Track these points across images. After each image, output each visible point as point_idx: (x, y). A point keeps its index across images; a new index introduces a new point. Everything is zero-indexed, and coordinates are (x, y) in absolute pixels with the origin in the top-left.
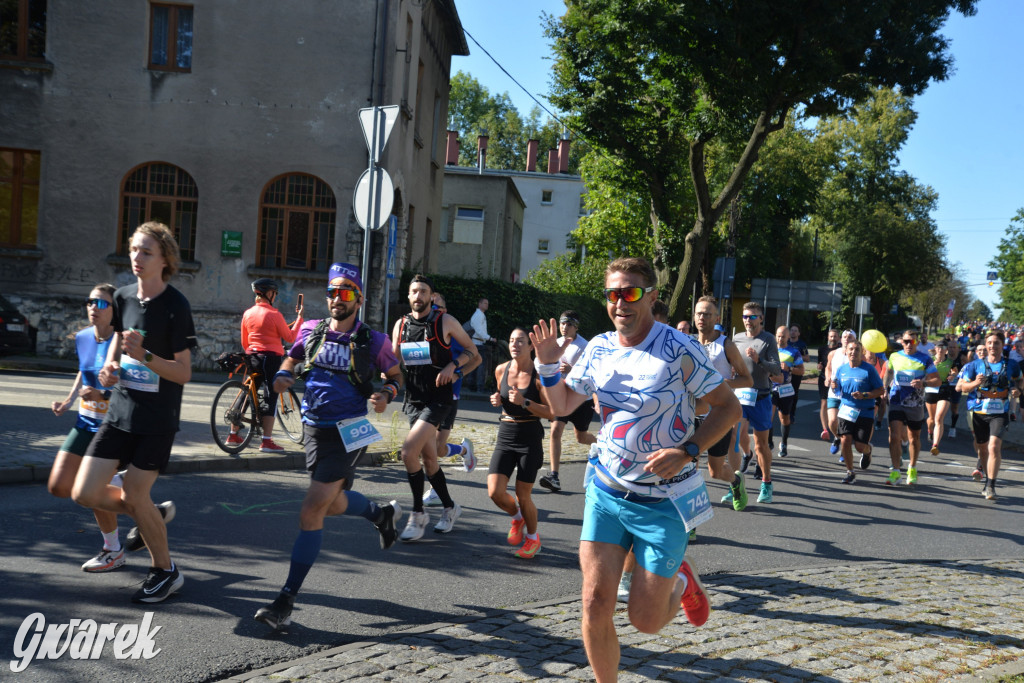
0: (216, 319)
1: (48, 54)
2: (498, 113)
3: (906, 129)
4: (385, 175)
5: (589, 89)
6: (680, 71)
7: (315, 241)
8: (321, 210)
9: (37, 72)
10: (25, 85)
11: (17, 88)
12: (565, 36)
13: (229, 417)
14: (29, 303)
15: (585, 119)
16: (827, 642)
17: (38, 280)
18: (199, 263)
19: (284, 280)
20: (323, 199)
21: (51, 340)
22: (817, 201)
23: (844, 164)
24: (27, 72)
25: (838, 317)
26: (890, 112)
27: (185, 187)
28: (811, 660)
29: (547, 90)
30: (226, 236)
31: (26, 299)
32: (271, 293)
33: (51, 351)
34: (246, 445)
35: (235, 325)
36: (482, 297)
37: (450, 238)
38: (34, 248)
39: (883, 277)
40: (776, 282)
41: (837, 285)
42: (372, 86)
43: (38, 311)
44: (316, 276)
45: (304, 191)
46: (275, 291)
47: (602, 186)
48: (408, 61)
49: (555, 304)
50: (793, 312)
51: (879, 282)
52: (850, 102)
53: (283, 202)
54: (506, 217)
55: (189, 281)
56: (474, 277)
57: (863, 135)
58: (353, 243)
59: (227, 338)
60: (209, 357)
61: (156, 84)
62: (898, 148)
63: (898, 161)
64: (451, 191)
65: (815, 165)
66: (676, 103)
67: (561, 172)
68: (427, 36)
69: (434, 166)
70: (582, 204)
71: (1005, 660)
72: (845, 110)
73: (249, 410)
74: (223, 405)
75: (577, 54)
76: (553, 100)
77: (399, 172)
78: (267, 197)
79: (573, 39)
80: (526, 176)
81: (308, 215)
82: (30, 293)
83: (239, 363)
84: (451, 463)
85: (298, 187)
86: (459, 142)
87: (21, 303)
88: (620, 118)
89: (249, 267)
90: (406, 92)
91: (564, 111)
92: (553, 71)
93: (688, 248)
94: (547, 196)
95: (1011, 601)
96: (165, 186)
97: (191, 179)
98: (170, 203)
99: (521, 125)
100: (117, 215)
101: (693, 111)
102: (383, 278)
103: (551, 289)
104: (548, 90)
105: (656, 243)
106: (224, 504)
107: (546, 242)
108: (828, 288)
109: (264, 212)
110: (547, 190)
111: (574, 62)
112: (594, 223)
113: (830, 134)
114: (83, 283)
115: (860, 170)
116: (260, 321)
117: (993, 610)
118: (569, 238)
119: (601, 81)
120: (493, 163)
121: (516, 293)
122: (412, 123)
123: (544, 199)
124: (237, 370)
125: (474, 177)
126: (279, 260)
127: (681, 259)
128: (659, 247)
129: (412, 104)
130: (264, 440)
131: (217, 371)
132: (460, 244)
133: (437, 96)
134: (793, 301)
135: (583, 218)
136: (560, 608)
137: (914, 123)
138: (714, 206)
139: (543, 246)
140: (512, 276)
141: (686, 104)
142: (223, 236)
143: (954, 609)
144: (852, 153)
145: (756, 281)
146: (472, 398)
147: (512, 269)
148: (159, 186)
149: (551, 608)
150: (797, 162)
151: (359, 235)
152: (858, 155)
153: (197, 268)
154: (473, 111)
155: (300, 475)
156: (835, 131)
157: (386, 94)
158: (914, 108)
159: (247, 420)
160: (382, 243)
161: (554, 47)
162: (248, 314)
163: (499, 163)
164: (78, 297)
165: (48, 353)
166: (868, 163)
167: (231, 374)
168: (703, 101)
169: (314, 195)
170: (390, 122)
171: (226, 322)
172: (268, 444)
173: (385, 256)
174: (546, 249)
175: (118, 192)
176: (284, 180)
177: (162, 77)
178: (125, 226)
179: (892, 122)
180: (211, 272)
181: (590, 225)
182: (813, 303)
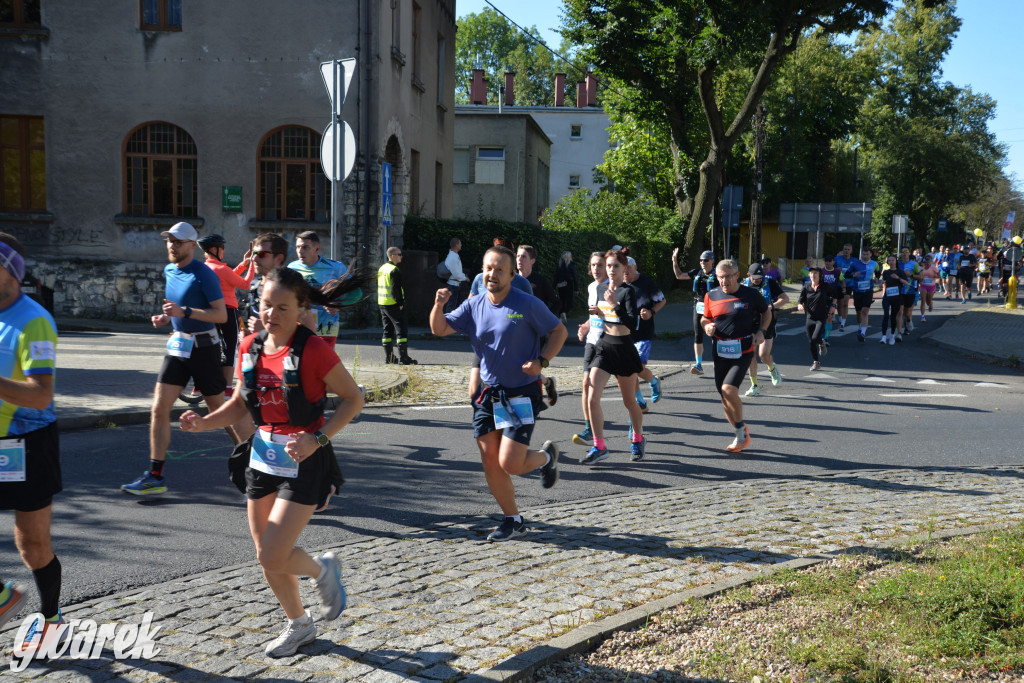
1: (43, 21)
2: (527, 48)
3: (951, 38)
5: (602, 21)
7: (313, 192)
9: (35, 38)
10: (23, 52)
11: (18, 55)
14: (43, 265)
15: (598, 51)
17: (51, 243)
18: (203, 220)
20: (318, 150)
21: (67, 300)
22: (856, 119)
23: (884, 79)
24: (25, 38)
25: (882, 238)
26: (931, 20)
27: (185, 145)
28: (630, 566)
29: (559, 24)
31: (40, 261)
33: (68, 311)
37: (472, 180)
38: (44, 212)
39: (922, 195)
40: (805, 206)
41: (866, 206)
42: (359, 34)
43: (53, 273)
45: (299, 144)
47: (627, 117)
48: (394, 7)
49: (559, 243)
51: (918, 199)
53: (279, 156)
54: (528, 156)
56: (477, 219)
57: (903, 47)
58: (349, 192)
61: (149, 44)
62: (942, 59)
63: (941, 72)
64: (464, 134)
65: (851, 82)
66: (679, 31)
67: (590, 105)
69: (441, 110)
76: (565, 33)
77: (393, 118)
78: (264, 151)
80: (553, 111)
81: (305, 167)
82: (44, 256)
84: (411, 403)
85: (293, 140)
87: (37, 266)
88: (635, 49)
89: (251, 221)
90: (397, 39)
91: (576, 45)
92: (564, 4)
93: (703, 177)
94: (576, 131)
96: (165, 145)
97: (190, 137)
98: (168, 165)
99: (552, 59)
100: (121, 176)
101: (699, 38)
102: (381, 225)
103: (568, 226)
104: (561, 24)
105: (675, 174)
107: (577, 177)
108: (860, 209)
109: (262, 166)
110: (576, 124)
112: (621, 155)
113: (864, 49)
114: (94, 244)
115: (903, 82)
118: (594, 172)
119: (612, 11)
120: (523, 98)
121: (517, 233)
122: (408, 69)
123: (573, 134)
125: (494, 116)
126: (279, 212)
128: (680, 177)
129: (406, 50)
132: (482, 185)
133: (440, 39)
134: (822, 225)
135: (609, 152)
137: (958, 30)
138: (727, 134)
139: (574, 182)
140: (540, 214)
141: (690, 29)
142: (224, 192)
144: (895, 67)
145: (784, 206)
147: (539, 207)
148: (159, 145)
150: (832, 80)
151: (354, 185)
153: (200, 224)
154: (500, 46)
157: (373, 42)
158: (955, 14)
160: (377, 191)
163: (529, 99)
164: (89, 257)
165: (65, 313)
166: (910, 76)
168: (711, 29)
169: (309, 147)
170: (349, 75)
172: (229, 393)
173: (380, 204)
174: (577, 184)
175: (120, 153)
176: (279, 134)
177: (155, 37)
178: (129, 186)
179: (933, 32)
180: (215, 227)
181: (617, 158)
182: (843, 225)
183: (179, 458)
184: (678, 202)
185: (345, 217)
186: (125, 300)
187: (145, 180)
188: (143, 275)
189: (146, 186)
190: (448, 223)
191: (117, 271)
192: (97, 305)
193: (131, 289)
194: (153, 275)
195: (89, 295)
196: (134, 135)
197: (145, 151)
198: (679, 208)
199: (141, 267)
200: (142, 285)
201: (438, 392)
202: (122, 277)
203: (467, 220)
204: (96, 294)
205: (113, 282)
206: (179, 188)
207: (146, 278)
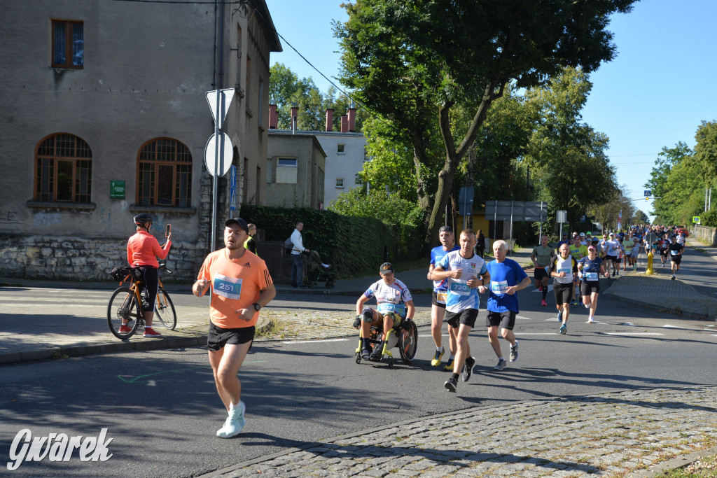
0: (108, 243)
2: (304, 91)
3: (586, 95)
4: (226, 137)
5: (367, 73)
6: (430, 59)
7: (178, 185)
8: (181, 163)
12: (349, 37)
13: (120, 313)
15: (365, 94)
16: (548, 453)
18: (95, 204)
19: (156, 214)
20: (183, 156)
22: (528, 145)
23: (545, 120)
26: (574, 83)
27: (83, 151)
30: (113, 184)
32: (148, 223)
34: (134, 333)
35: (122, 247)
36: (299, 221)
37: (274, 180)
39: (575, 196)
40: (502, 203)
41: (544, 203)
42: (214, 75)
44: (180, 210)
45: (169, 151)
46: (150, 221)
47: (378, 139)
48: (239, 57)
49: (350, 224)
50: (515, 223)
51: (572, 200)
52: (547, 77)
53: (154, 159)
54: (313, 163)
55: (88, 217)
56: (292, 207)
57: (556, 99)
58: (205, 186)
59: (117, 257)
60: (104, 271)
62: (581, 108)
63: (581, 117)
64: (274, 148)
65: (525, 121)
66: (427, 80)
67: (350, 131)
68: (252, 38)
69: (261, 130)
70: (366, 153)
71: (668, 458)
72: (544, 83)
73: (135, 308)
74: (116, 305)
75: (358, 48)
76: (342, 81)
77: (236, 135)
78: (142, 155)
79: (355, 38)
80: (326, 135)
81: (172, 167)
83: (126, 275)
84: (281, 339)
85: (164, 148)
86: (278, 112)
88: (390, 93)
89: (131, 205)
90: (239, 79)
91: (350, 88)
92: (341, 61)
93: (441, 181)
94: (341, 149)
95: (671, 417)
96: (68, 151)
97: (87, 144)
98: (71, 163)
99: (321, 100)
100: (33, 175)
101: (440, 86)
102: (227, 210)
103: (346, 213)
104: (339, 74)
105: (419, 179)
106: (119, 376)
107: (342, 180)
108: (538, 205)
109: (141, 166)
110: (341, 143)
111: (356, 54)
112: (375, 166)
113: (534, 100)
114: (10, 222)
115: (557, 123)
116: (141, 243)
117: (659, 424)
118: (357, 177)
119: (375, 67)
120: (303, 126)
121: (322, 217)
122: (244, 100)
123: (339, 151)
124: (125, 280)
125: (289, 137)
126: (152, 200)
127: (436, 189)
128: (420, 181)
129: (243, 87)
130: (146, 329)
131: (110, 281)
132: (281, 184)
133: (261, 81)
134: (514, 216)
135: (366, 163)
136: (362, 438)
137: (590, 90)
138: (458, 150)
139: (340, 184)
140: (319, 205)
141: (435, 81)
142: (111, 184)
143: (633, 424)
144: (550, 112)
145: (488, 203)
146: (294, 292)
147: (318, 200)
148: (63, 151)
149: (356, 438)
150: (513, 119)
151: (209, 180)
152: (554, 113)
153: (93, 207)
154: (287, 91)
155: (173, 352)
156: (538, 97)
157: (224, 80)
158: (590, 80)
159: (134, 315)
160: (226, 185)
161: (341, 44)
162: (132, 239)
163: (306, 126)
164: (6, 232)
167: (121, 283)
168: (447, 79)
169: (176, 153)
170: (228, 100)
171: (115, 245)
172: (149, 331)
173: (228, 195)
174: (342, 185)
175: (33, 155)
176: (154, 143)
177: (62, 74)
178: (39, 179)
179: (576, 90)
180: (104, 210)
181: (371, 167)
182: (528, 216)
183: (132, 381)
184: (420, 198)
185: (202, 204)
186: (34, 263)
187: (52, 174)
188: (48, 245)
189: (52, 180)
190: (272, 210)
191: (27, 242)
192: (11, 267)
193: (38, 256)
194: (55, 245)
195: (5, 260)
196: (44, 142)
197: (52, 154)
198: (420, 202)
199: (47, 239)
200: (47, 252)
201: (295, 330)
202: (31, 246)
203: (286, 207)
204: (11, 259)
205: (24, 250)
206: (77, 181)
207: (50, 247)
